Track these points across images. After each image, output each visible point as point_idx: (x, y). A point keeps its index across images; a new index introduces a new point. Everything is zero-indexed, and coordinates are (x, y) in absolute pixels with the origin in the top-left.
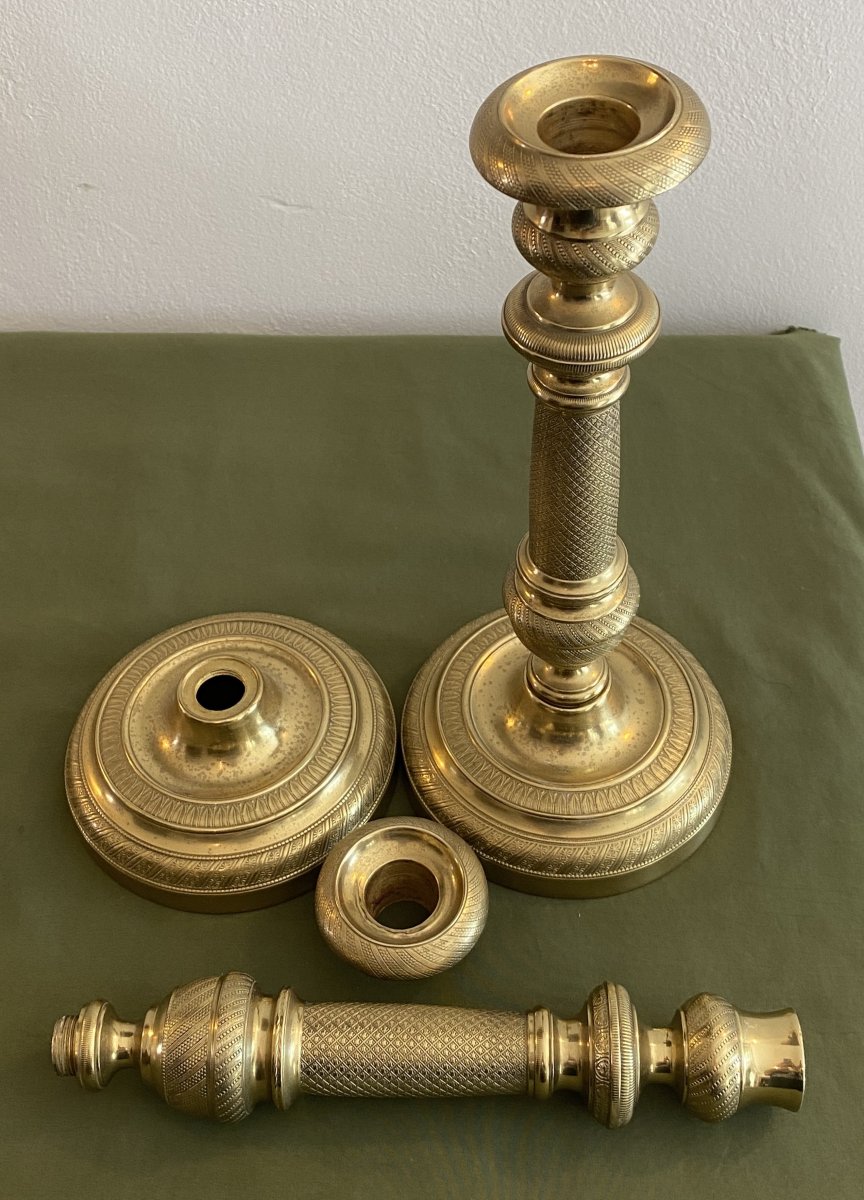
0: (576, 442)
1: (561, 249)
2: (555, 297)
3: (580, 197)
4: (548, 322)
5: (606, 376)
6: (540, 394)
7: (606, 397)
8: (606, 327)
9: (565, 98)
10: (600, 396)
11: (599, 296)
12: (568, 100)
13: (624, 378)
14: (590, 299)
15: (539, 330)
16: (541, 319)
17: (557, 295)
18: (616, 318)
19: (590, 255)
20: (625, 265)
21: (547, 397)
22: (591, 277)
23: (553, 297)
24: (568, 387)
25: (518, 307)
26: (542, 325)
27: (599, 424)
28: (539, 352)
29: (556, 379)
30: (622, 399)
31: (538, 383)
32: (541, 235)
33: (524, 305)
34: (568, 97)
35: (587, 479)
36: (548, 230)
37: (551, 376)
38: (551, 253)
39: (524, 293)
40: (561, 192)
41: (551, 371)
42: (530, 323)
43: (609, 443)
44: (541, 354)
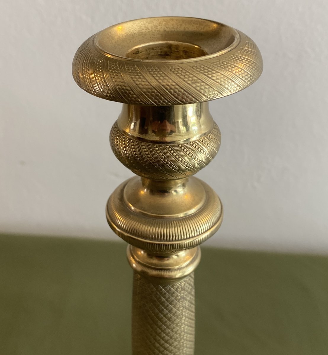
0: (163, 303)
1: (146, 150)
2: (144, 192)
3: (157, 93)
4: (138, 210)
5: (182, 254)
6: (134, 265)
7: (184, 270)
8: (181, 215)
9: (148, 42)
10: (179, 269)
11: (176, 191)
12: (151, 44)
13: (197, 255)
14: (169, 193)
15: (132, 216)
16: (133, 208)
17: (145, 190)
18: (190, 208)
19: (168, 154)
20: (195, 163)
21: (140, 268)
22: (171, 172)
23: (142, 192)
24: (155, 261)
25: (117, 201)
26: (134, 213)
27: (179, 289)
28: (131, 233)
29: (146, 255)
30: (196, 271)
31: (134, 258)
32: (130, 140)
33: (122, 199)
34: (151, 41)
35: (172, 330)
36: (136, 134)
37: (142, 252)
38: (138, 152)
39: (122, 191)
40: (141, 89)
41: (142, 248)
42: (125, 211)
43: (187, 304)
44: (133, 235)
